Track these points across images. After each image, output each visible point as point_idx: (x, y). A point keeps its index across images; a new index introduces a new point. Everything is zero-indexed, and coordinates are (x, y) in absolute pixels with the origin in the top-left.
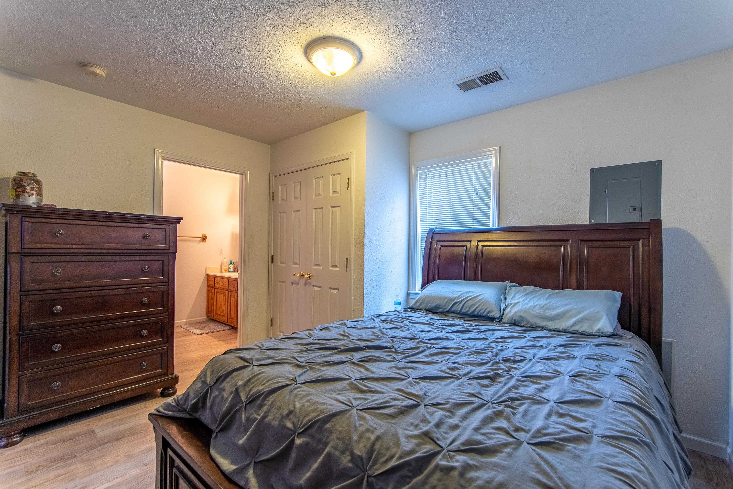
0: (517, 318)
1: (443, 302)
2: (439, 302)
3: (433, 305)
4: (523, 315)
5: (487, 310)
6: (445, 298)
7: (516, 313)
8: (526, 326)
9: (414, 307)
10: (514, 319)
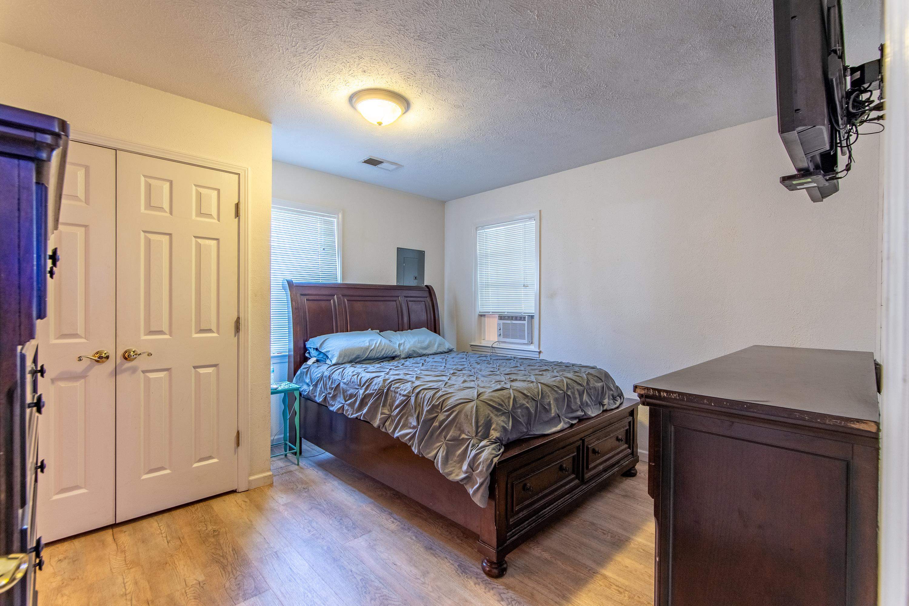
0: (411, 352)
1: (361, 352)
2: (357, 353)
3: (354, 357)
4: (414, 349)
5: (392, 351)
6: (362, 348)
7: (409, 349)
8: (416, 356)
9: (340, 362)
10: (409, 353)
